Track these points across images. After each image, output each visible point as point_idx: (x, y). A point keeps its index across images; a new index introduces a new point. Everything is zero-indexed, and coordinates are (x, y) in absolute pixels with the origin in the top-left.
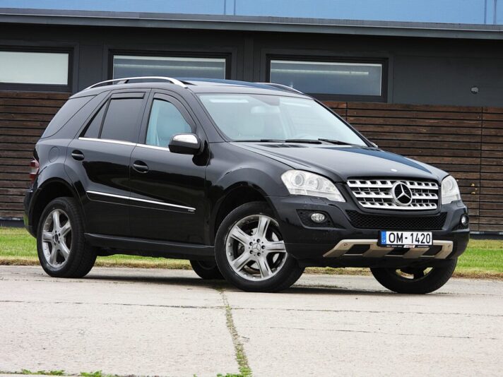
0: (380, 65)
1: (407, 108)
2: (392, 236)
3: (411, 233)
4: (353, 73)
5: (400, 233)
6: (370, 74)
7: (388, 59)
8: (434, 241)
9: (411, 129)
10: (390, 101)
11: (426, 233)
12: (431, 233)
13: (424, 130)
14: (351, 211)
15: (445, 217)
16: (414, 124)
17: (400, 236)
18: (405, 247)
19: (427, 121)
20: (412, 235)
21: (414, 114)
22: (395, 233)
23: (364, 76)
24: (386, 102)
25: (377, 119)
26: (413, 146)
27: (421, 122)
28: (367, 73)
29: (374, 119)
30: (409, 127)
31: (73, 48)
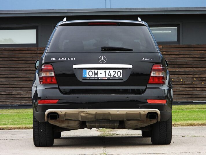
0: (176, 28)
1: (189, 46)
4: (164, 32)
7: (179, 25)
9: (192, 56)
10: (181, 44)
13: (197, 56)
16: (193, 53)
19: (199, 52)
21: (192, 49)
23: (169, 33)
24: (179, 44)
25: (176, 52)
26: (193, 63)
27: (196, 52)
28: (171, 31)
29: (174, 52)
30: (190, 55)
31: (38, 27)
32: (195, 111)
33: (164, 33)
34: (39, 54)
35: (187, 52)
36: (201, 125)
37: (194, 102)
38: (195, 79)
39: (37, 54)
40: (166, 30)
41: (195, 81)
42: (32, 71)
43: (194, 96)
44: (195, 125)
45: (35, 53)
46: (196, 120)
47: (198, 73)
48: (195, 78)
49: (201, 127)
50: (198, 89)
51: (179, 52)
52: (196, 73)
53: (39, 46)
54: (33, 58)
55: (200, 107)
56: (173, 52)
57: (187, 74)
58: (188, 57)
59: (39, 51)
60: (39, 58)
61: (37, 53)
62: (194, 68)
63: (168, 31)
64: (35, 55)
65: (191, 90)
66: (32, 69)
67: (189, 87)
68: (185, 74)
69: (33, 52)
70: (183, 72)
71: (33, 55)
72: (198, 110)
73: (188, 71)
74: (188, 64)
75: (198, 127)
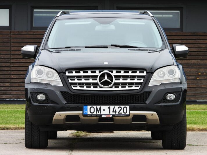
0: (179, 11)
1: (194, 34)
2: (92, 109)
3: (109, 106)
4: (164, 16)
5: (98, 107)
6: (173, 16)
7: (183, 8)
8: (131, 112)
9: (196, 46)
10: (184, 31)
11: (122, 107)
12: (128, 107)
13: (203, 46)
14: (65, 92)
15: (149, 95)
16: (198, 43)
17: (98, 109)
18: (103, 116)
19: (205, 41)
20: (109, 108)
21: (197, 37)
22: (95, 107)
23: (170, 18)
24: (182, 31)
25: (177, 41)
26: (198, 55)
27: (201, 42)
28: (172, 16)
29: (176, 41)
30: (195, 45)
31: (12, 6)
32: (197, 113)
33: (164, 18)
34: (11, 39)
35: (191, 40)
36: (203, 130)
37: (197, 101)
38: (200, 74)
39: (9, 39)
40: (166, 14)
41: (200, 76)
42: (3, 59)
43: (198, 94)
44: (195, 131)
45: (7, 37)
46: (196, 123)
47: (204, 67)
48: (200, 72)
49: (202, 132)
50: (203, 86)
51: (181, 40)
52: (201, 67)
53: (13, 30)
54: (5, 43)
55: (205, 108)
56: (173, 40)
57: (190, 67)
58: (192, 47)
59: (12, 35)
60: (11, 43)
61: (10, 37)
62: (199, 61)
63: (169, 15)
64: (7, 39)
65: (195, 86)
66: (3, 57)
67: (192, 83)
68: (188, 67)
69: (5, 36)
70: (186, 65)
71: (5, 39)
72: (200, 111)
73: (192, 64)
74: (192, 55)
75: (198, 132)
